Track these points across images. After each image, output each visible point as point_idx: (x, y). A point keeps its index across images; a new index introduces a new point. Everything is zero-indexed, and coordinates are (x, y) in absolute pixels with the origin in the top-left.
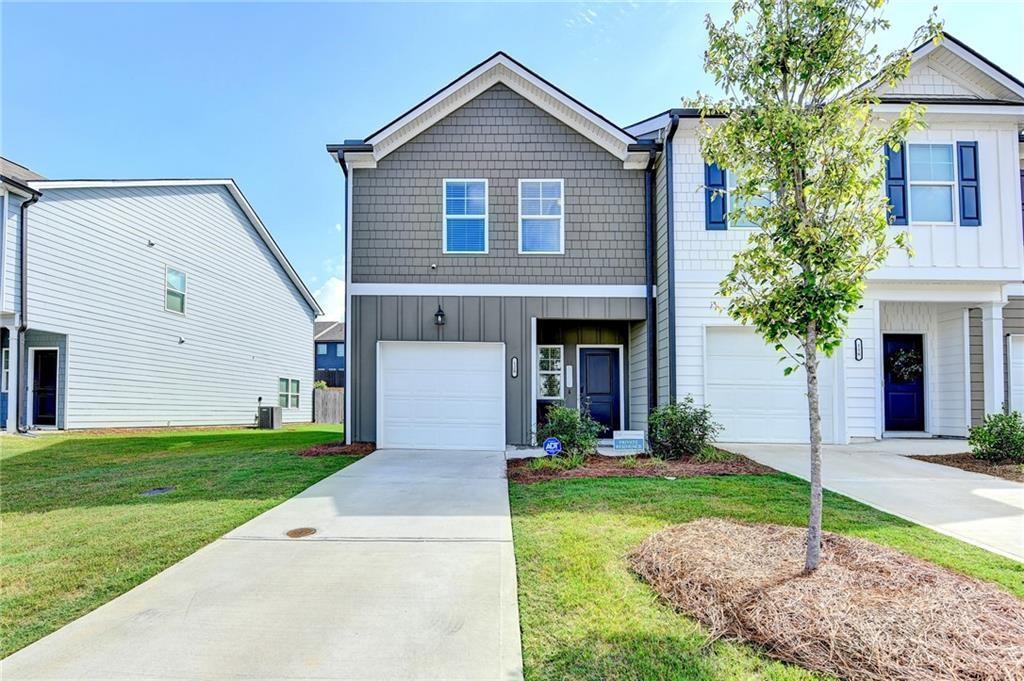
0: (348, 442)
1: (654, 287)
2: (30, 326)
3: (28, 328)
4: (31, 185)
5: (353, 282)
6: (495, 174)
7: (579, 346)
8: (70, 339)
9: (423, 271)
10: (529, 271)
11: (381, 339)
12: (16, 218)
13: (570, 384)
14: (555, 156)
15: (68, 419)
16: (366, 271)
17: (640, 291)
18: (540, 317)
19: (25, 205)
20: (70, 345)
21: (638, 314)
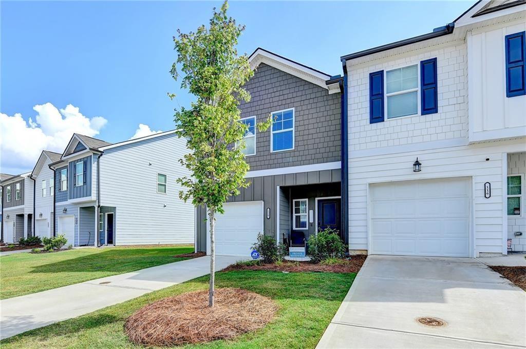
0: (196, 252)
2: (101, 205)
3: (101, 206)
4: (100, 149)
6: (259, 112)
7: (317, 199)
8: (117, 209)
10: (276, 161)
12: (96, 163)
13: (311, 221)
14: (290, 95)
15: (116, 241)
17: (337, 165)
18: (281, 185)
19: (99, 157)
20: (117, 211)
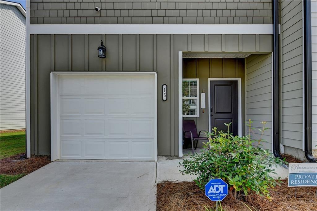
0: (29, 156)
1: (279, 25)
5: (31, 23)
7: (210, 79)
9: (90, 13)
10: (176, 13)
11: (55, 70)
13: (203, 106)
16: (42, 14)
17: (267, 29)
18: (186, 50)
21: (266, 48)
